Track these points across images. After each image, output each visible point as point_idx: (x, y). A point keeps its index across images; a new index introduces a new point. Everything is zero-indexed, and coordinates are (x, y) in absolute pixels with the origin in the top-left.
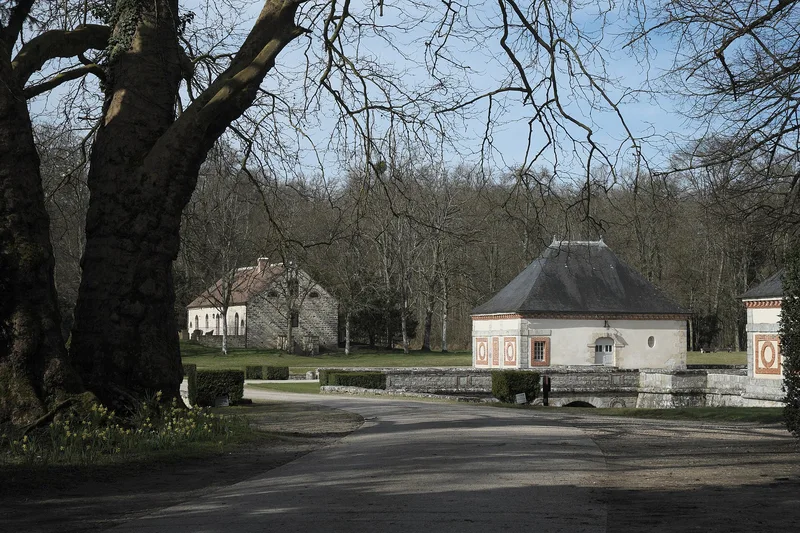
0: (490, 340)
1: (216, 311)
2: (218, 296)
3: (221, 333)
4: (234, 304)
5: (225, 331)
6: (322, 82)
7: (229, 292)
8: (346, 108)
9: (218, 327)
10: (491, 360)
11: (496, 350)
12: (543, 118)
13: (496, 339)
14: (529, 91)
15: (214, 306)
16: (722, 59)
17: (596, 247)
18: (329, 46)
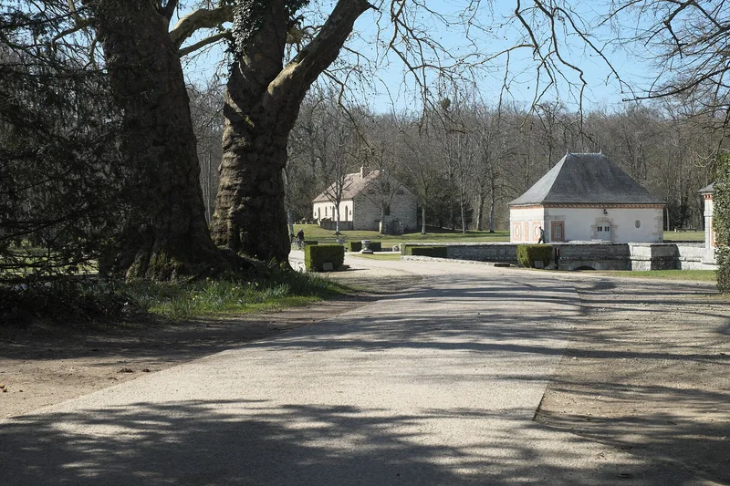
0: (523, 223)
1: (332, 204)
2: (333, 194)
3: (336, 220)
4: (344, 200)
5: (339, 218)
6: (391, 45)
7: (341, 191)
8: (409, 65)
9: (334, 215)
10: (523, 238)
11: (527, 231)
12: (547, 65)
13: (527, 224)
14: (537, 46)
15: (330, 201)
16: (669, 27)
17: (598, 157)
18: (395, 18)
